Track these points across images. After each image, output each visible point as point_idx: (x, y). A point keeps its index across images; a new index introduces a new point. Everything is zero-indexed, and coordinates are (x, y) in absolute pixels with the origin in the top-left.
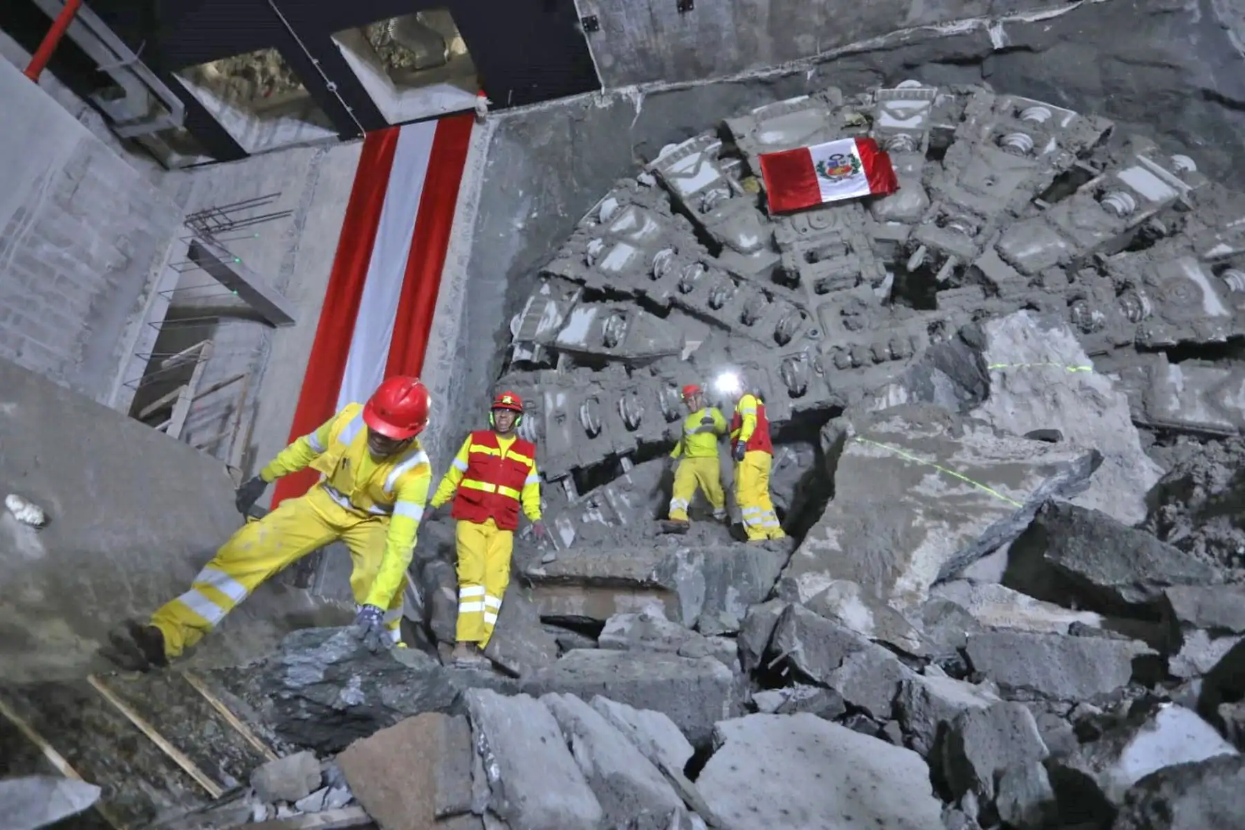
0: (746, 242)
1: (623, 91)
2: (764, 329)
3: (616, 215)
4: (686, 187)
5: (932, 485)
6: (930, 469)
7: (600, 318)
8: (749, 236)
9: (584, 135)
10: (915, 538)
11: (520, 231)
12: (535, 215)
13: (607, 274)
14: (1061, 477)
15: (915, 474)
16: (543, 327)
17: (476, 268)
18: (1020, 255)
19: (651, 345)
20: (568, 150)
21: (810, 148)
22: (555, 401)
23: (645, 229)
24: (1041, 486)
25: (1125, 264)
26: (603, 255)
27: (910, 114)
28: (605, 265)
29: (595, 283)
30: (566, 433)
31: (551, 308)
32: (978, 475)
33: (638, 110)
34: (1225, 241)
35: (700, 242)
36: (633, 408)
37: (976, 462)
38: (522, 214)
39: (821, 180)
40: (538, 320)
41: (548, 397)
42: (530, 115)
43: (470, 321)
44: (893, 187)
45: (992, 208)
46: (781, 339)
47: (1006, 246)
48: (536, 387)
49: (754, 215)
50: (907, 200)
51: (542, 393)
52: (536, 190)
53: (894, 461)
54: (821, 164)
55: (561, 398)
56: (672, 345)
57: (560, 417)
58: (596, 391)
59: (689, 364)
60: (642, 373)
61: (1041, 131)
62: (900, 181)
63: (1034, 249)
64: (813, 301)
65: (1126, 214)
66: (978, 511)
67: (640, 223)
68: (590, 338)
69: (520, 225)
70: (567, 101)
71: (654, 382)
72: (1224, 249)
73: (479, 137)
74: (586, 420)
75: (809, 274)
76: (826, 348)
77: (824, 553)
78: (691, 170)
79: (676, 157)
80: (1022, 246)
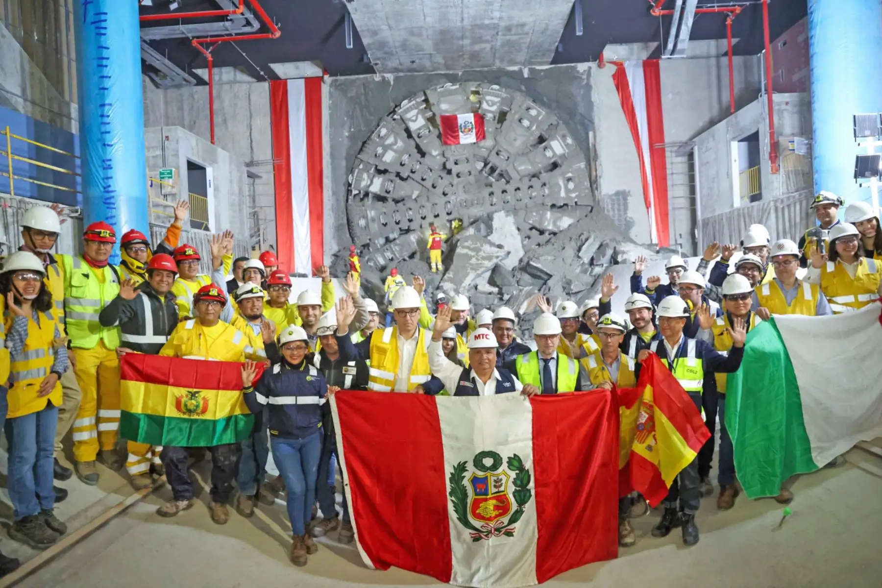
0: (435, 153)
1: (386, 75)
2: (439, 190)
3: (387, 136)
4: (413, 126)
5: (473, 261)
6: (474, 256)
7: (383, 182)
8: (435, 151)
9: (370, 93)
10: (467, 274)
11: (348, 137)
12: (352, 130)
13: (385, 163)
14: (500, 258)
15: (471, 257)
16: (363, 184)
17: (332, 156)
18: (519, 169)
19: (402, 194)
20: (363, 97)
21: (459, 116)
22: (371, 214)
23: (398, 145)
24: (495, 261)
25: (545, 176)
26: (383, 155)
27: (494, 104)
28: (384, 159)
29: (381, 168)
30: (376, 225)
31: (365, 176)
32: (484, 258)
33: (392, 83)
34: (571, 172)
35: (418, 152)
36: (398, 217)
37: (484, 255)
38: (347, 127)
39: (461, 134)
40: (361, 181)
41: (368, 212)
42: (346, 80)
43: (335, 179)
44: (484, 137)
45: (512, 150)
46: (445, 194)
47: (516, 165)
48: (363, 208)
49: (437, 142)
50: (488, 142)
51: (366, 210)
52: (352, 117)
53: (467, 254)
54: (461, 125)
55: (373, 213)
56: (409, 193)
57: (373, 220)
58: (385, 210)
59: (414, 202)
60: (400, 204)
61: (533, 120)
62: (487, 134)
63: (523, 168)
64: (456, 181)
65: (550, 158)
66: (481, 267)
67: (396, 143)
68: (381, 189)
69: (347, 134)
70: (361, 76)
71: (404, 208)
72: (570, 175)
73: (325, 89)
74: (382, 221)
75: (455, 169)
76: (458, 199)
77: (449, 278)
78: (414, 118)
79: (408, 110)
80: (520, 165)
